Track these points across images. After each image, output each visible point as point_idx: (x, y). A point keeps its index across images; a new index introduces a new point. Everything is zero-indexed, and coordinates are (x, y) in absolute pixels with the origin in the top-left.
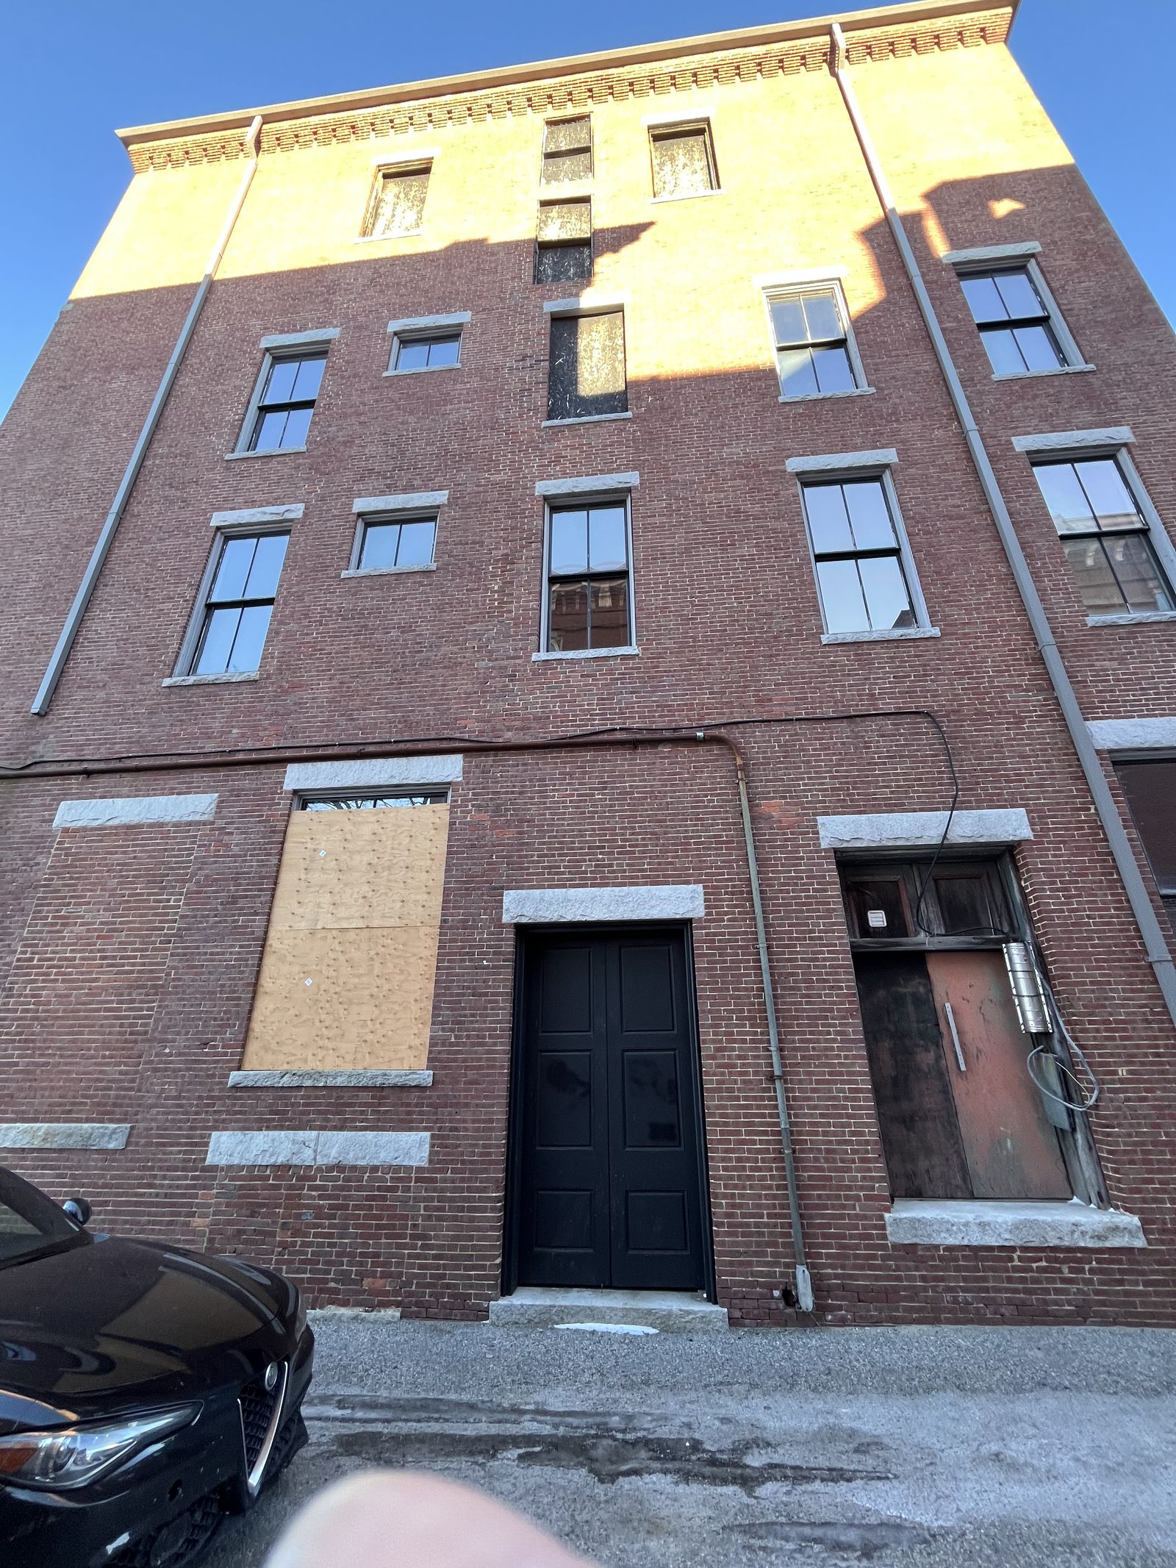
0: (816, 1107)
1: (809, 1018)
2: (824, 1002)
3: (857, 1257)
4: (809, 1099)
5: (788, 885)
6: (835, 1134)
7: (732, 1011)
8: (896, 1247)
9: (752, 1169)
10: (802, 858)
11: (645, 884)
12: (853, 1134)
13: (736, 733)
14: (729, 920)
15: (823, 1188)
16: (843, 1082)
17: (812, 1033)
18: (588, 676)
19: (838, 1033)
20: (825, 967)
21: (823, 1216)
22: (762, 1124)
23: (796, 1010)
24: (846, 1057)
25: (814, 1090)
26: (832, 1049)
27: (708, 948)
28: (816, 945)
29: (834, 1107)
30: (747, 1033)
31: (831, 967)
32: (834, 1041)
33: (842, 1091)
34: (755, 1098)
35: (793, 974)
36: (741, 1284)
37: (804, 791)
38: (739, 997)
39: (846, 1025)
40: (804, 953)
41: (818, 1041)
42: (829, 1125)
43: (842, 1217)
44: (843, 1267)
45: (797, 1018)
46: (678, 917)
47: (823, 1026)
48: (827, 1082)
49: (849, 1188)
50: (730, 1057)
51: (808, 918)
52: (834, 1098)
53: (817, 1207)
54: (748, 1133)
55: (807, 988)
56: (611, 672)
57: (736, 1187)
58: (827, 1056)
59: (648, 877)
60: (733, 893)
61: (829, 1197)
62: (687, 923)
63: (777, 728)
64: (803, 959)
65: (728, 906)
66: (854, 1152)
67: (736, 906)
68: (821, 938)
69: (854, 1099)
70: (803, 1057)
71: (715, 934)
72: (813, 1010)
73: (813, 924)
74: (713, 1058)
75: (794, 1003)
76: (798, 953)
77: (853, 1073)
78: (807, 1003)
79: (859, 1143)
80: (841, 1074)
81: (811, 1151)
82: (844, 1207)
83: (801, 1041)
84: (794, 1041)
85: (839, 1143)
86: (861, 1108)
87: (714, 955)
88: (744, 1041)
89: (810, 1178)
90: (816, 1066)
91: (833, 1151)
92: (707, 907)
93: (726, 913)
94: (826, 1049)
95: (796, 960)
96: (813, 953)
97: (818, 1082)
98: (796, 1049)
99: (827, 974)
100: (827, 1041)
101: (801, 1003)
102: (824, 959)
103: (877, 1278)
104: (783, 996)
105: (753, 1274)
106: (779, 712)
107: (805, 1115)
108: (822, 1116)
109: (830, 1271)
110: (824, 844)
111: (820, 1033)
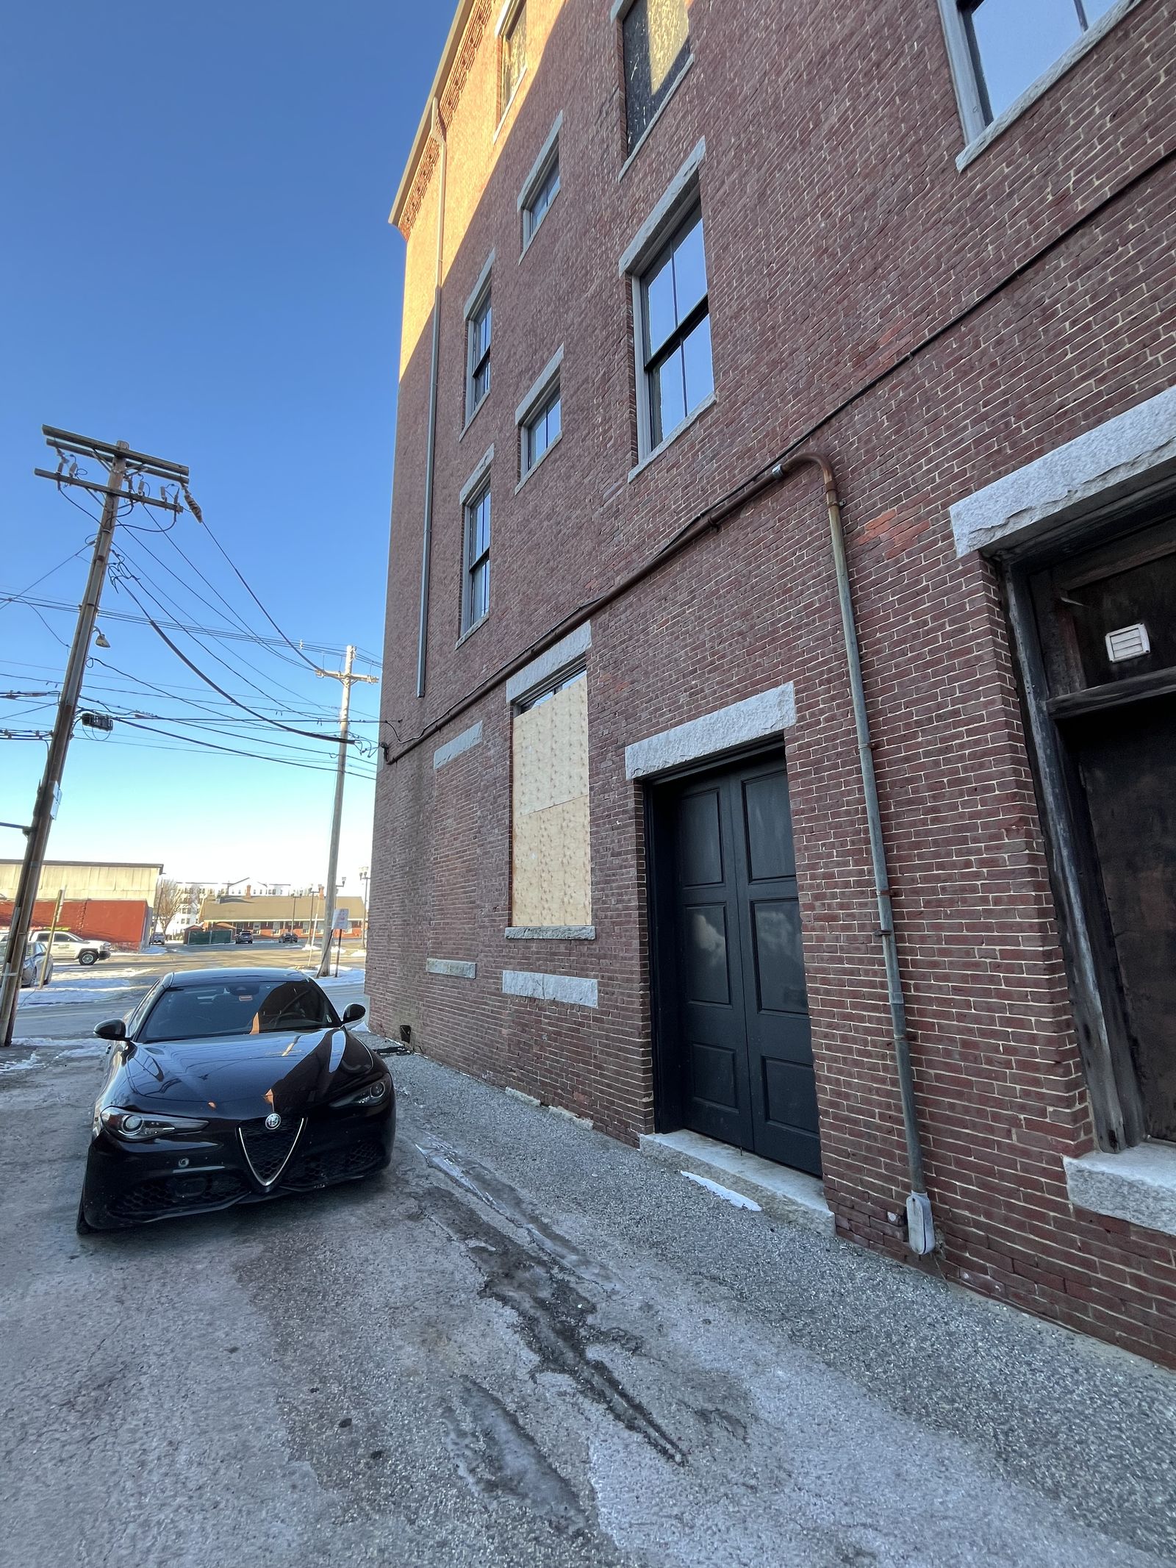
0: (946, 978)
1: (936, 843)
2: (962, 816)
3: (1011, 1207)
4: (935, 965)
5: (904, 641)
6: (977, 1019)
7: (833, 845)
8: (1080, 1212)
9: (860, 1053)
10: (926, 589)
11: (735, 701)
12: (1008, 1022)
13: (829, 438)
14: (827, 720)
15: (959, 1095)
16: (992, 941)
17: (940, 866)
18: (673, 466)
19: (983, 863)
20: (962, 758)
21: (958, 1136)
22: (872, 996)
23: (917, 834)
24: (997, 901)
25: (943, 953)
26: (974, 889)
27: (802, 765)
28: (947, 727)
29: (975, 979)
30: (850, 874)
31: (973, 756)
32: (977, 876)
33: (991, 954)
34: (861, 961)
35: (910, 781)
36: (848, 1190)
37: (929, 471)
38: (839, 826)
39: (998, 848)
40: (929, 743)
41: (949, 878)
42: (968, 1005)
43: (987, 1143)
44: (988, 1215)
45: (918, 845)
46: (767, 732)
47: (959, 853)
48: (964, 940)
49: (999, 1103)
50: (830, 907)
51: (935, 685)
52: (976, 965)
53: (949, 1120)
54: (854, 1006)
55: (934, 798)
56: (692, 446)
57: (840, 1072)
58: (964, 901)
59: (737, 691)
60: (829, 681)
61: (966, 1110)
62: (778, 737)
63: (882, 391)
64: (927, 754)
65: (824, 701)
66: (1008, 1050)
67: (833, 698)
68: (955, 713)
69: (1010, 969)
70: (927, 904)
71: (809, 745)
72: (943, 831)
73: (944, 694)
74: (812, 907)
75: (913, 824)
76: (919, 745)
77: (1010, 927)
78: (934, 821)
79: (1017, 1037)
80: (988, 928)
81: (939, 1040)
82: (991, 1130)
83: (925, 879)
84: (913, 880)
85: (983, 1033)
86: (1022, 983)
87: (809, 773)
88: (847, 884)
89: (939, 1078)
90: (947, 916)
91: (975, 1045)
92: (799, 710)
93: (822, 712)
94: (963, 889)
95: (917, 756)
96: (943, 740)
97: (949, 940)
98: (917, 892)
99: (965, 769)
100: (964, 877)
101: (924, 823)
102: (962, 746)
103: (1046, 1250)
104: (898, 815)
105: (862, 1183)
106: (884, 359)
107: (930, 988)
108: (956, 990)
109: (967, 1213)
110: (962, 549)
111: (954, 865)
